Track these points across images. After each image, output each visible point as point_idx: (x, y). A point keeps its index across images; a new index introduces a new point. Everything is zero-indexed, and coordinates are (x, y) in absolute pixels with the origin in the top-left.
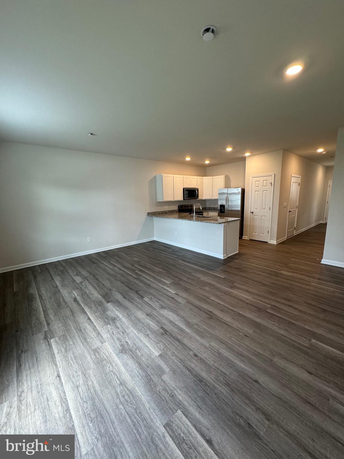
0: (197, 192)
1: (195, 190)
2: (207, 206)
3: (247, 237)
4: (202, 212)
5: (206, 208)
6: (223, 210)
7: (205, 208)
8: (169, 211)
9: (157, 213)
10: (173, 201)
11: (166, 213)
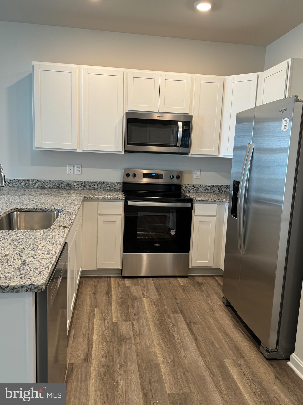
0: (180, 129)
8: (83, 184)
9: (36, 184)
10: (78, 151)
11: (71, 189)
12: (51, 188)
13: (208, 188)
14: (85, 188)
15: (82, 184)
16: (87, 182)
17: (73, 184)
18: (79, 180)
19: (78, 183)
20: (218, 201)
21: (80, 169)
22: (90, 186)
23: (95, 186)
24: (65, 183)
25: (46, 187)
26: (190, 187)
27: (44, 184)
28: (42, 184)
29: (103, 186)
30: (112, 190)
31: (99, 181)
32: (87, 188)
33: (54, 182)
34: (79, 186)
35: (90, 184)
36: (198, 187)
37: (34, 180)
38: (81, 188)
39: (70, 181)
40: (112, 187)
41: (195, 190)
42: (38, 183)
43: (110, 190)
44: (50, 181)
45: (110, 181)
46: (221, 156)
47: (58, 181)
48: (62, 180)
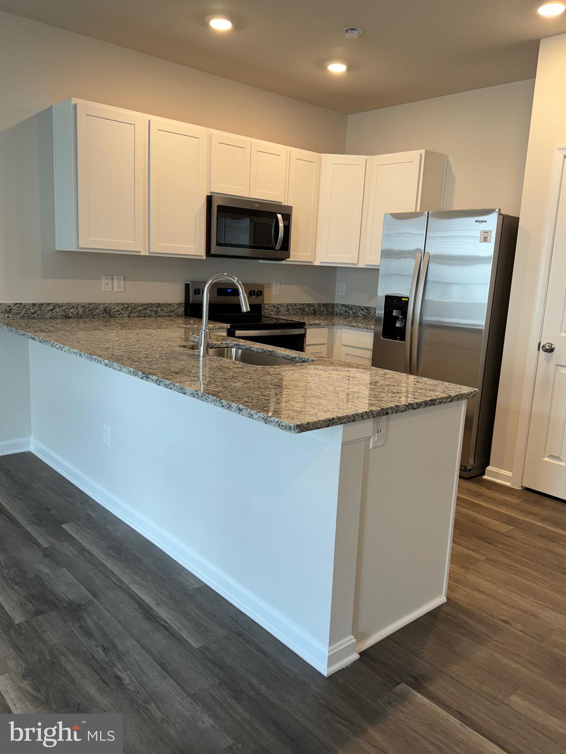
0: (281, 225)
1: (274, 215)
2: (337, 301)
3: (510, 474)
4: (301, 325)
5: (333, 306)
6: (398, 325)
7: (326, 305)
8: (130, 309)
9: (54, 311)
10: (143, 254)
11: (111, 317)
12: (79, 317)
13: (290, 307)
14: (132, 315)
15: (128, 307)
16: (135, 304)
17: (115, 308)
18: (123, 302)
19: (121, 307)
20: (330, 324)
21: (122, 282)
22: (140, 311)
23: (147, 311)
24: (101, 308)
25: (70, 315)
26: (269, 308)
27: (67, 310)
28: (64, 311)
29: (159, 310)
30: (172, 316)
31: (153, 302)
32: (136, 315)
33: (84, 307)
34: (122, 312)
35: (139, 308)
36: (279, 307)
37: (50, 303)
38: (125, 314)
39: (109, 304)
40: (171, 312)
41: (276, 311)
42: (58, 310)
43: (168, 316)
44: (78, 304)
45: (168, 302)
46: (317, 263)
47: (90, 304)
48: (97, 302)
